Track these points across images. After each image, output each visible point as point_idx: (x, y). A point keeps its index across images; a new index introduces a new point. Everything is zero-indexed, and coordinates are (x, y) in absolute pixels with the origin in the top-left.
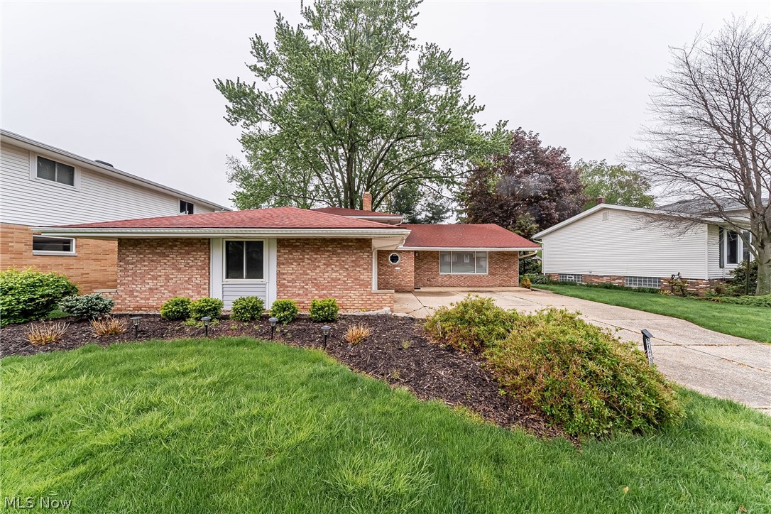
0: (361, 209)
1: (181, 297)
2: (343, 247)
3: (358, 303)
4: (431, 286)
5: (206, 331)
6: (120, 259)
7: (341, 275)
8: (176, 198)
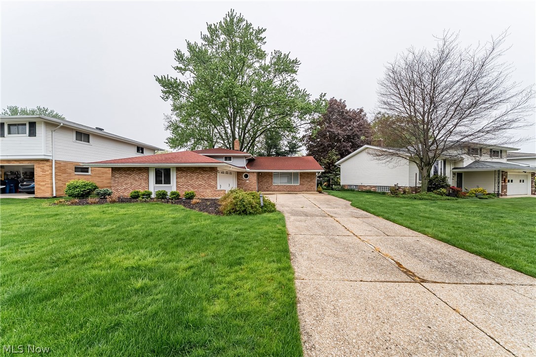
0: (233, 149)
1: (137, 190)
2: (204, 171)
3: (210, 194)
4: (268, 191)
5: (145, 201)
6: (112, 176)
7: (203, 183)
8: (134, 145)
